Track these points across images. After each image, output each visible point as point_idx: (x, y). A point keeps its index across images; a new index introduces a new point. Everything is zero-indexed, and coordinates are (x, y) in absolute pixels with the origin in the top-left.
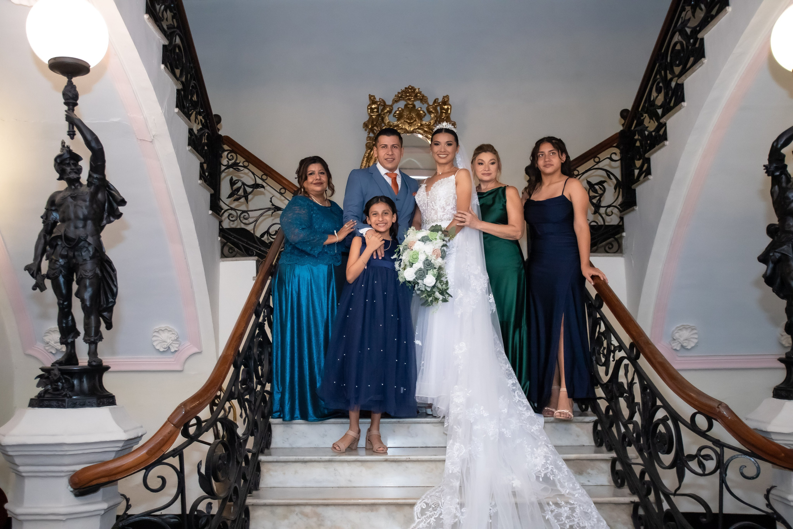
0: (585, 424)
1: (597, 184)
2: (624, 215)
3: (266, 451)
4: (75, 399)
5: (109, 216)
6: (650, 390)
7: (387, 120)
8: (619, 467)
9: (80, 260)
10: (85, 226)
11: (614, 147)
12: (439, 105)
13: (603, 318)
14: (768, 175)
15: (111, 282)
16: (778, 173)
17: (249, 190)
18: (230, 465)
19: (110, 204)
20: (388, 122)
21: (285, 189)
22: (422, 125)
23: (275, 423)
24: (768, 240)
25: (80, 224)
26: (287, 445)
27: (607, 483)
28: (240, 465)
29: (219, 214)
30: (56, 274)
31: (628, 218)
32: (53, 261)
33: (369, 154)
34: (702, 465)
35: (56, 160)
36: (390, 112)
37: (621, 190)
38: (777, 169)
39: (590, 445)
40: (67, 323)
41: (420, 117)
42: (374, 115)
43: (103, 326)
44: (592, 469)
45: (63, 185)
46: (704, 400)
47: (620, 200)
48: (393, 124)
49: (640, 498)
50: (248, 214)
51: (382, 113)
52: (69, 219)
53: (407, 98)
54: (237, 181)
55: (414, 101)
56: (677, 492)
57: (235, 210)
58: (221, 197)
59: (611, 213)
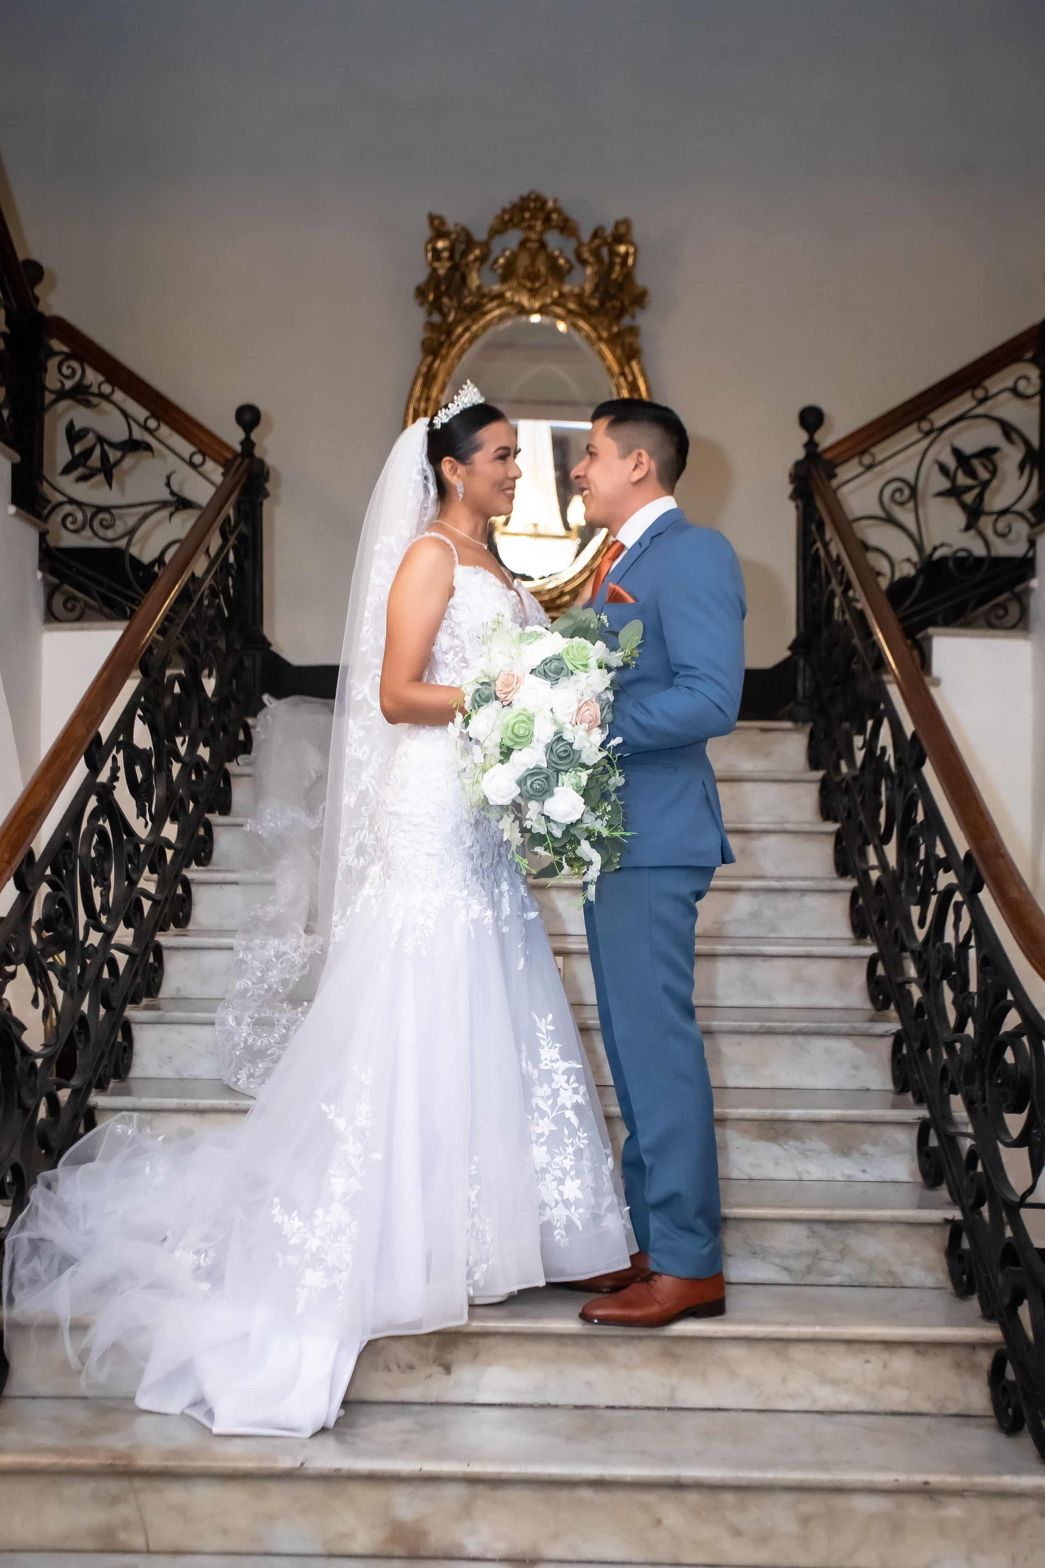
0: (873, 1039)
1: (977, 455)
2: (1036, 534)
3: (113, 1083)
7: (474, 281)
8: (933, 1141)
11: (1025, 361)
12: (605, 242)
17: (113, 455)
20: (479, 288)
21: (204, 455)
22: (562, 295)
23: (142, 1019)
26: (168, 1072)
28: (31, 1113)
29: (37, 514)
33: (430, 367)
37: (1033, 470)
39: (882, 1088)
41: (558, 273)
42: (442, 267)
44: (874, 1144)
47: (1032, 494)
48: (491, 291)
49: (963, 1211)
50: (112, 515)
51: (464, 261)
53: (525, 224)
54: (85, 432)
55: (542, 233)
56: (1030, 1199)
57: (80, 504)
58: (46, 472)
59: (1007, 530)
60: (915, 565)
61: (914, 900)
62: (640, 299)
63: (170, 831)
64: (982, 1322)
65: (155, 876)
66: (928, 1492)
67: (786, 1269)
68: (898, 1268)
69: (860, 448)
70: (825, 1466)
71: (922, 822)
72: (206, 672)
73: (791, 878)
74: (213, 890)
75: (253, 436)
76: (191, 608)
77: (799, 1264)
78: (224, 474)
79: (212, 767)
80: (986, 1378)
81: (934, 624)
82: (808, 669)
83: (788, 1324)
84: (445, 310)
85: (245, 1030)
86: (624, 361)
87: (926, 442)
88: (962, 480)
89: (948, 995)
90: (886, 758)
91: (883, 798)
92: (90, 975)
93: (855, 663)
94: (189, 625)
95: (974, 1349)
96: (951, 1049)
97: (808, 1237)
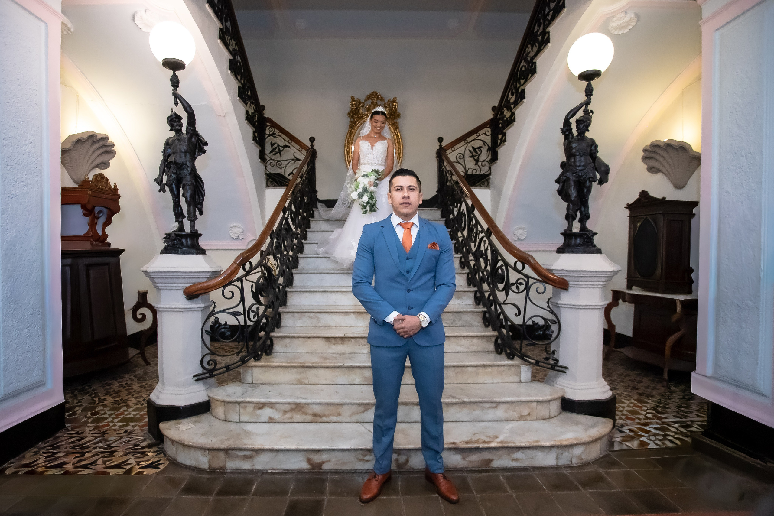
0: (463, 274)
1: (477, 148)
2: (492, 165)
3: (290, 286)
4: (184, 250)
5: (198, 152)
6: (496, 252)
7: (361, 111)
8: (478, 295)
9: (183, 175)
10: (185, 156)
11: (488, 127)
12: (391, 103)
13: (475, 216)
14: (563, 134)
15: (201, 189)
16: (567, 133)
17: (281, 149)
18: (269, 289)
19: (199, 145)
21: (302, 148)
24: (561, 171)
25: (183, 155)
27: (472, 304)
28: (274, 291)
30: (171, 183)
31: (493, 168)
32: (169, 176)
33: (351, 131)
34: (518, 288)
35: (168, 118)
36: (363, 106)
37: (490, 152)
38: (567, 130)
39: (465, 284)
40: (178, 211)
42: (353, 108)
43: (197, 213)
44: (465, 296)
45: (173, 134)
46: (521, 254)
47: (490, 157)
48: (365, 113)
49: (487, 308)
50: (281, 162)
51: (358, 107)
52: (177, 152)
53: (373, 98)
54: (275, 143)
55: (376, 100)
56: (505, 303)
57: (274, 160)
58: (266, 153)
59: (484, 166)
60: (464, 173)
61: (472, 242)
62: (399, 115)
64: (492, 331)
66: (484, 366)
68: (472, 322)
69: (452, 146)
71: (474, 223)
75: (313, 144)
78: (307, 153)
79: (307, 218)
80: (493, 343)
82: (441, 196)
84: (354, 118)
86: (395, 130)
87: (466, 146)
88: (474, 154)
89: (482, 261)
90: (464, 211)
91: (463, 220)
95: (491, 337)
96: (483, 273)
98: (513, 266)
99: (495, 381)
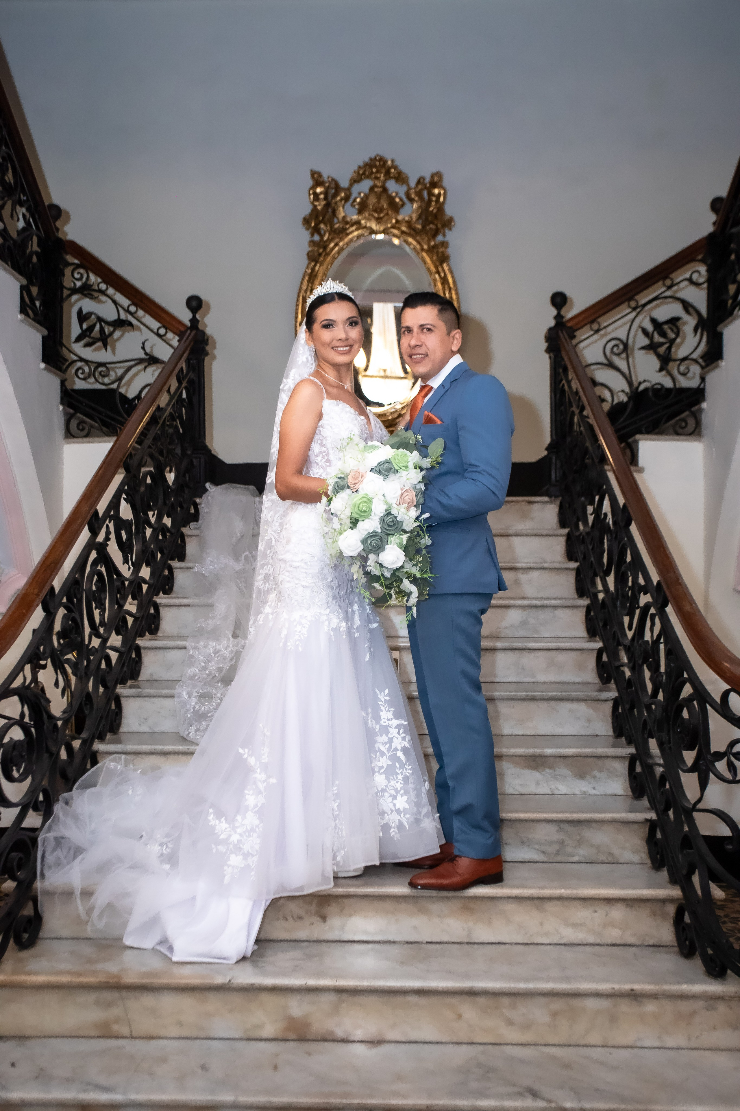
0: (600, 702)
1: (667, 322)
2: (705, 373)
3: (109, 736)
7: (341, 213)
8: (639, 769)
11: (698, 261)
12: (426, 188)
17: (107, 330)
20: (344, 217)
21: (166, 328)
22: (397, 221)
23: (127, 694)
26: (145, 728)
27: (622, 792)
28: (55, 756)
29: (60, 369)
31: (711, 379)
33: (313, 269)
34: (732, 767)
36: (347, 199)
37: (705, 333)
39: (606, 734)
41: (395, 207)
42: (320, 205)
44: (601, 771)
47: (703, 348)
48: (351, 220)
49: (658, 814)
50: (107, 368)
51: (334, 201)
53: (373, 176)
54: (90, 314)
55: (384, 182)
56: (699, 806)
57: (87, 362)
58: (64, 341)
59: (687, 371)
60: (627, 394)
61: (625, 612)
62: (448, 223)
63: (145, 572)
64: (669, 885)
65: (136, 602)
66: (634, 996)
67: (543, 852)
68: (616, 851)
69: (590, 319)
70: (567, 979)
71: (630, 562)
72: (168, 469)
73: (547, 599)
74: (174, 610)
75: (197, 316)
76: (158, 428)
77: (552, 849)
78: (179, 341)
79: (173, 531)
80: (672, 921)
81: (641, 433)
82: (558, 462)
83: (543, 888)
84: (322, 232)
85: (194, 701)
86: (438, 264)
87: (633, 314)
88: (657, 338)
89: (647, 674)
90: (607, 521)
91: (606, 546)
92: (92, 666)
93: (587, 459)
94: (156, 439)
95: (664, 903)
96: (648, 708)
97: (557, 831)
98: (718, 700)
99: (670, 1042)
